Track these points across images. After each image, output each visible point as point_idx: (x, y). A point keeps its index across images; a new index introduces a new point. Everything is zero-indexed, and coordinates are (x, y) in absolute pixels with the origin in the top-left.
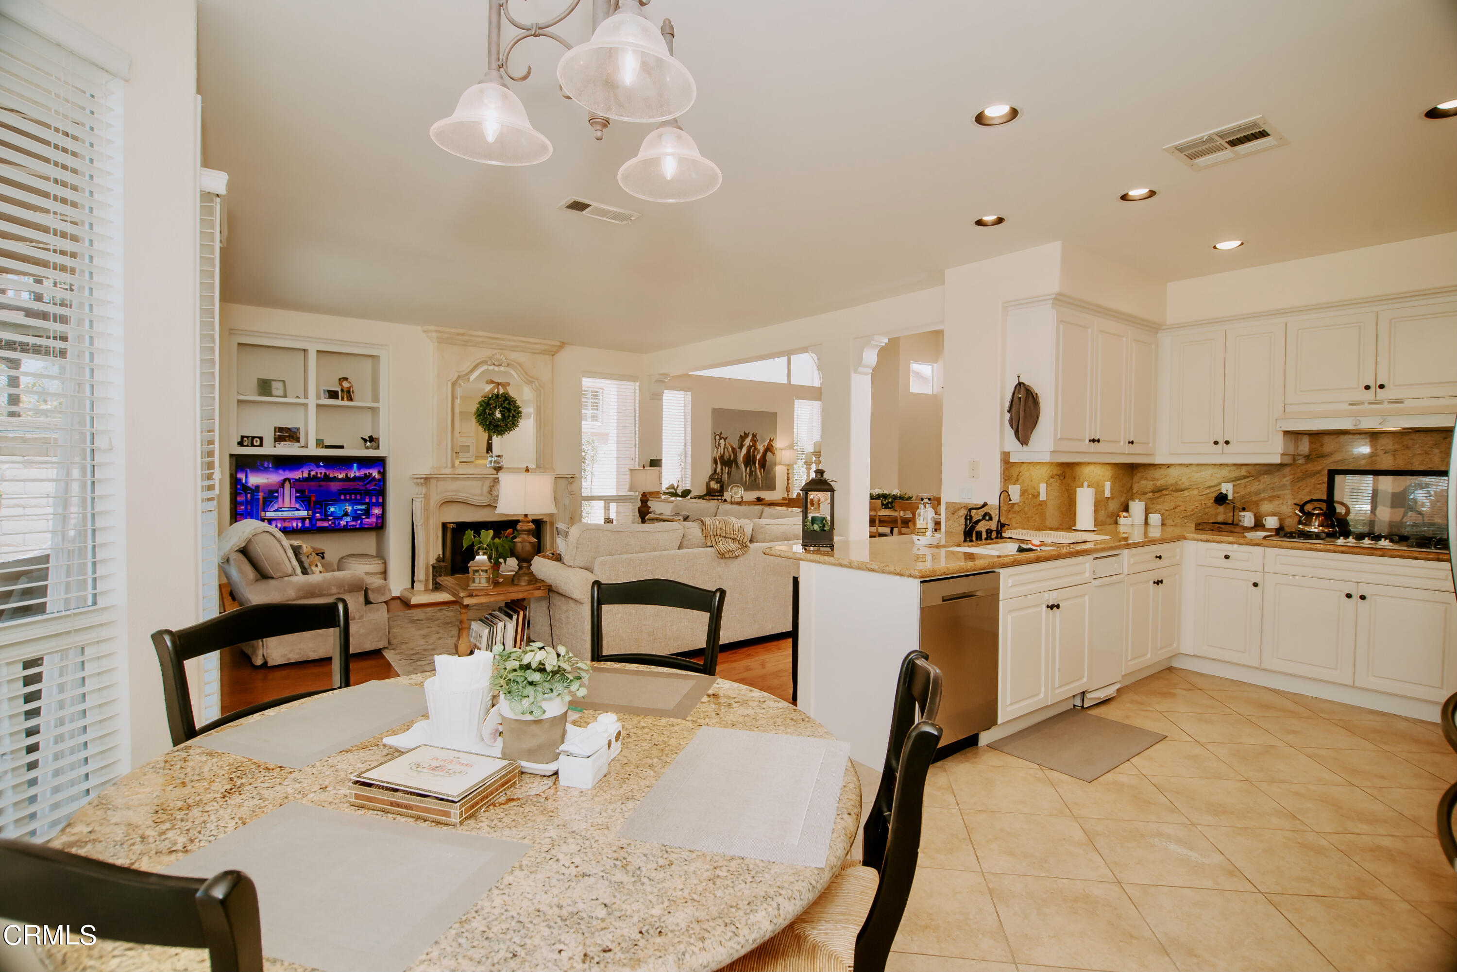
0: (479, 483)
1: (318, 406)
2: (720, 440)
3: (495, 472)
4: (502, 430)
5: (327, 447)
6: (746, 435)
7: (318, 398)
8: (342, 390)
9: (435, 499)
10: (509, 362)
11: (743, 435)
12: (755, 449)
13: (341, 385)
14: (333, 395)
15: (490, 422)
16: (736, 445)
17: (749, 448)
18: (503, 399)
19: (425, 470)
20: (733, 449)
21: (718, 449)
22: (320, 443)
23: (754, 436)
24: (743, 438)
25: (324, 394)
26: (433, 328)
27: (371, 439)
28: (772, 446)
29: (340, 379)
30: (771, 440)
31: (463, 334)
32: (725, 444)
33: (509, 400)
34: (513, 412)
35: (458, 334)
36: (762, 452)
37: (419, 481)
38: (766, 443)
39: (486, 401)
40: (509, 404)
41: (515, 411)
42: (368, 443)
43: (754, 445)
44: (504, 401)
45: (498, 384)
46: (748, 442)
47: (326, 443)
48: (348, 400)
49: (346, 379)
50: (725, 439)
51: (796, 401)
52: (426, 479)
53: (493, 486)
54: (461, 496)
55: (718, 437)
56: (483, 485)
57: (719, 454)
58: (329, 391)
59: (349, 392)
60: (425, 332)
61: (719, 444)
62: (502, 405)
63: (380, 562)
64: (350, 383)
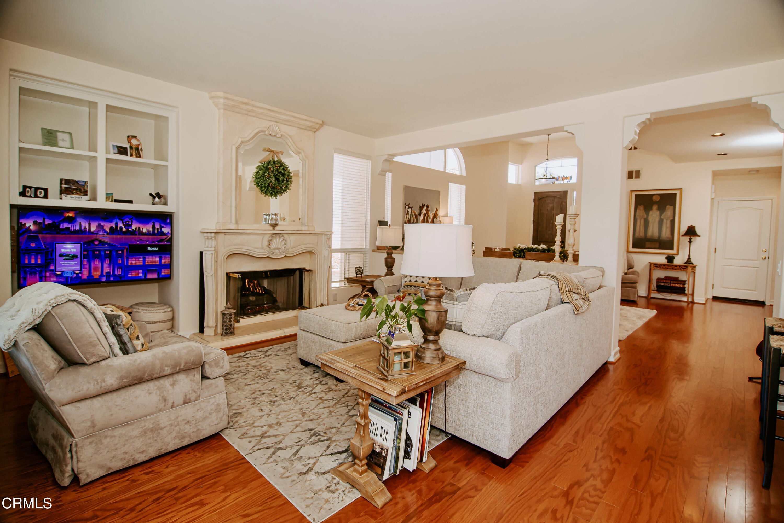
0: (260, 237)
1: (107, 159)
2: (408, 208)
3: (271, 228)
4: (277, 192)
5: (116, 201)
6: (423, 206)
7: (107, 152)
8: (131, 147)
9: (223, 252)
10: (282, 133)
11: (421, 206)
12: (428, 216)
13: (129, 142)
14: (122, 151)
15: (269, 184)
16: (417, 213)
17: (425, 215)
18: (279, 165)
19: (212, 226)
20: (416, 216)
21: (407, 215)
22: (109, 197)
23: (428, 207)
24: (421, 208)
25: (114, 149)
26: (221, 94)
27: (158, 195)
28: (437, 214)
29: (128, 137)
30: (437, 210)
31: (247, 104)
32: (411, 212)
33: (283, 166)
34: (286, 177)
35: (243, 103)
36: (431, 218)
37: (209, 235)
38: (434, 212)
39: (265, 165)
40: (283, 169)
41: (288, 176)
42: (157, 199)
43: (427, 213)
44: (280, 167)
45: (273, 152)
46: (424, 211)
47: (116, 198)
48: (137, 157)
49: (135, 137)
50: (411, 208)
51: (450, 184)
52: (216, 233)
53: (271, 240)
54: (245, 249)
55: (407, 207)
56: (263, 239)
57: (408, 219)
58: (118, 147)
59: (137, 149)
60: (212, 98)
61: (408, 211)
62: (278, 170)
63: (169, 310)
64: (139, 141)
